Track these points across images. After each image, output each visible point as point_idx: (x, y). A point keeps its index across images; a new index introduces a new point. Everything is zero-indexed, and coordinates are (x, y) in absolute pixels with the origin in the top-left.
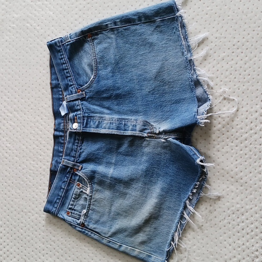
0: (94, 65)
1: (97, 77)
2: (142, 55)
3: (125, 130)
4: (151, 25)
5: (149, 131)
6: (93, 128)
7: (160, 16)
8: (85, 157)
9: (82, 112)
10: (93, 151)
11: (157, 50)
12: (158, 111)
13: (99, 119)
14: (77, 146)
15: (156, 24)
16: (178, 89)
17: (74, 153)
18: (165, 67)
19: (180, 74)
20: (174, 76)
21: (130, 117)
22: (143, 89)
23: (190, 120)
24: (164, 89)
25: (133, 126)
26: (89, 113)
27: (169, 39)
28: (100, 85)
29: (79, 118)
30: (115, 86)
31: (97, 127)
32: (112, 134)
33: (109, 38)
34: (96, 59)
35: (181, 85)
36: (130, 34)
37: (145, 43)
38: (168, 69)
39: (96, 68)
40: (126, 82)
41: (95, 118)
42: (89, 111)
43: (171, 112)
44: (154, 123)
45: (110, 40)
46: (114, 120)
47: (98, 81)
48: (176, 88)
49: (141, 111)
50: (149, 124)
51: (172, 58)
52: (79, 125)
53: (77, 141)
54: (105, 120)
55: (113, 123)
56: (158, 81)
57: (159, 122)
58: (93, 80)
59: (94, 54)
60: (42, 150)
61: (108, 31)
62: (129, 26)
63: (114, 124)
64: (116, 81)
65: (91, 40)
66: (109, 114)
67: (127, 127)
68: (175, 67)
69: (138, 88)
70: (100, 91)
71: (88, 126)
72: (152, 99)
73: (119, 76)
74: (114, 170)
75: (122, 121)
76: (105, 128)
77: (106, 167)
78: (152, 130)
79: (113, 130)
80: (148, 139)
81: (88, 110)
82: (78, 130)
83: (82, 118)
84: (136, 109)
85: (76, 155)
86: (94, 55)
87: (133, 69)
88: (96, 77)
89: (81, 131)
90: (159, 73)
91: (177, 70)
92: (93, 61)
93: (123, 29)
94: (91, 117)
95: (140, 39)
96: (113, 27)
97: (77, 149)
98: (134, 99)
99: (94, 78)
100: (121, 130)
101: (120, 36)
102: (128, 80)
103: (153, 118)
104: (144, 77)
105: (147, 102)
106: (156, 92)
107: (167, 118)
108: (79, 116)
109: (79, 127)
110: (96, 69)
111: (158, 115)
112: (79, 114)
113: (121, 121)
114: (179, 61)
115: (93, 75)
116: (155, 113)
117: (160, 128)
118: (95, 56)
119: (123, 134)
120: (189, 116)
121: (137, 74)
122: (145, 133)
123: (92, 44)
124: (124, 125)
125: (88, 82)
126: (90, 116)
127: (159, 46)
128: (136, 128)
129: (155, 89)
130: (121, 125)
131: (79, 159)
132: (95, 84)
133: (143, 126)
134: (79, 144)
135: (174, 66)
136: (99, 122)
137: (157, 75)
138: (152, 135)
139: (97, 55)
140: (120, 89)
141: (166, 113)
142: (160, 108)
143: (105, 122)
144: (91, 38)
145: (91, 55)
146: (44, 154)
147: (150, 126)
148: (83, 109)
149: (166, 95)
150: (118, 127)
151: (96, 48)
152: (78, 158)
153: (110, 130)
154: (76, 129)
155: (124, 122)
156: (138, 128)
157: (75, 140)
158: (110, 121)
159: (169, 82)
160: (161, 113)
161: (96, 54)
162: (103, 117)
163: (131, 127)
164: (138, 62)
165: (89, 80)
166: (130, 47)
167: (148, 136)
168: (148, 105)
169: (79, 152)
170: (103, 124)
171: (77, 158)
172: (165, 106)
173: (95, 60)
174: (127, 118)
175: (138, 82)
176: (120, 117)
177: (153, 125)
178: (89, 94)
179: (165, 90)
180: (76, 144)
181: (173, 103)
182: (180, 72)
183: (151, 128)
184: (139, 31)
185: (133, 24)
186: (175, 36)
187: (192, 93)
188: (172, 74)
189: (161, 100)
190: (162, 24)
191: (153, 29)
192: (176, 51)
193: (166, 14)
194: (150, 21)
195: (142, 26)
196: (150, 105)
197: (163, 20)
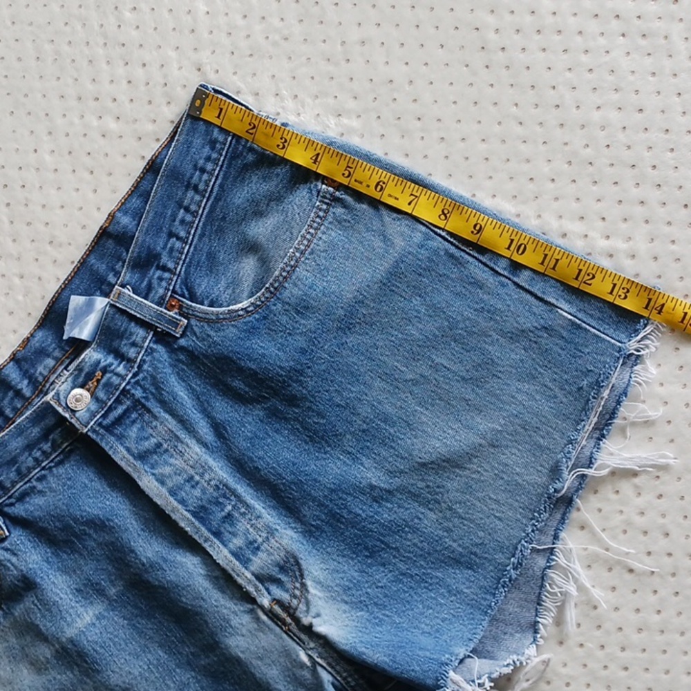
0: (277, 273)
1: (257, 316)
2: (435, 367)
3: (217, 534)
5: (286, 597)
6: (128, 450)
8: (37, 514)
9: (130, 375)
10: (70, 516)
11: (489, 393)
12: (352, 559)
13: (167, 437)
14: (36, 460)
16: (460, 549)
17: (13, 475)
18: (476, 460)
19: (497, 515)
20: (479, 504)
21: (258, 506)
22: (362, 464)
23: (425, 667)
24: (421, 516)
25: (251, 543)
26: (150, 396)
27: (551, 393)
28: (248, 344)
29: (108, 385)
30: (289, 386)
31: (142, 457)
32: (169, 516)
33: (385, 237)
34: (296, 261)
35: (477, 545)
36: (452, 279)
37: (473, 342)
38: (479, 472)
39: (276, 289)
40: (329, 400)
41: (154, 423)
42: (154, 391)
43: (386, 596)
44: (314, 584)
45: (381, 244)
46: (207, 477)
47: (252, 331)
48: (455, 541)
49: (305, 516)
50: (297, 573)
51: (514, 451)
52: (93, 407)
53: (47, 447)
54: (181, 454)
55: (197, 483)
56: (423, 480)
57: (328, 595)
58: (241, 313)
59: (305, 242)
62: (466, 256)
63: (197, 492)
64: (301, 372)
65: (328, 196)
66: (204, 445)
67: (230, 529)
68: (501, 482)
69: (350, 450)
70: (235, 363)
71: (116, 431)
72: (364, 511)
73: (323, 367)
74: (98, 618)
75: (228, 499)
76: (162, 483)
77: (78, 590)
78: (295, 602)
79: (180, 506)
80: (264, 618)
81: (153, 384)
82: (78, 419)
83: (117, 394)
84: (294, 499)
85: (13, 486)
86: (302, 247)
87: (377, 383)
88: (257, 312)
89: (85, 430)
90: (444, 461)
91: (501, 497)
92: (286, 260)
93: (446, 250)
94: (149, 411)
95: (468, 319)
97: (29, 470)
98: (313, 466)
99: (248, 312)
100: (204, 525)
102: (338, 400)
103: (322, 569)
104: (392, 431)
105: (340, 509)
106: (391, 503)
107: (361, 602)
108: (116, 380)
109: (88, 415)
110: (272, 289)
111: (344, 572)
112: (118, 375)
113: (224, 496)
114: (525, 477)
115: (252, 300)
116: (341, 559)
117: (318, 615)
118: (302, 253)
119: (201, 541)
120: (428, 654)
121: (380, 407)
122: (269, 593)
123: (320, 210)
124: (226, 517)
125: (221, 306)
126: (144, 406)
128: (254, 558)
130: (214, 508)
131: (12, 505)
132: (234, 330)
133: (277, 569)
134: (47, 458)
135: (502, 478)
136: (159, 445)
137: (432, 462)
138: (283, 615)
139: (311, 253)
140: (298, 406)
141: (369, 587)
142: (367, 557)
143: (177, 462)
144: (331, 189)
145: (291, 239)
147: (298, 585)
148: (140, 367)
149: (409, 536)
150: (203, 507)
151: (324, 233)
152: (12, 500)
153: (172, 499)
154: (73, 412)
155: (234, 506)
156: (260, 561)
157: (45, 436)
158: (192, 472)
159: (450, 509)
160: (356, 574)
161: (309, 250)
162: (182, 442)
163: (238, 542)
164: (409, 377)
165: (229, 306)
166: (421, 315)
167: (270, 611)
168: (338, 521)
169: (29, 481)
170: (166, 462)
171: (10, 497)
172: (383, 565)
173: (292, 263)
174: (252, 502)
175: (364, 431)
176: (231, 482)
177: (307, 590)
178: (194, 339)
180: (38, 454)
181: (412, 576)
182: (504, 508)
183: (297, 593)
184: (485, 297)
185: (484, 260)
186: (576, 399)
187: (488, 597)
188: (479, 495)
189: (386, 539)
190: (565, 334)
191: (530, 325)
192: (541, 441)
193: (599, 319)
194: (539, 294)
195: (505, 290)
196: (342, 523)
197: (579, 327)
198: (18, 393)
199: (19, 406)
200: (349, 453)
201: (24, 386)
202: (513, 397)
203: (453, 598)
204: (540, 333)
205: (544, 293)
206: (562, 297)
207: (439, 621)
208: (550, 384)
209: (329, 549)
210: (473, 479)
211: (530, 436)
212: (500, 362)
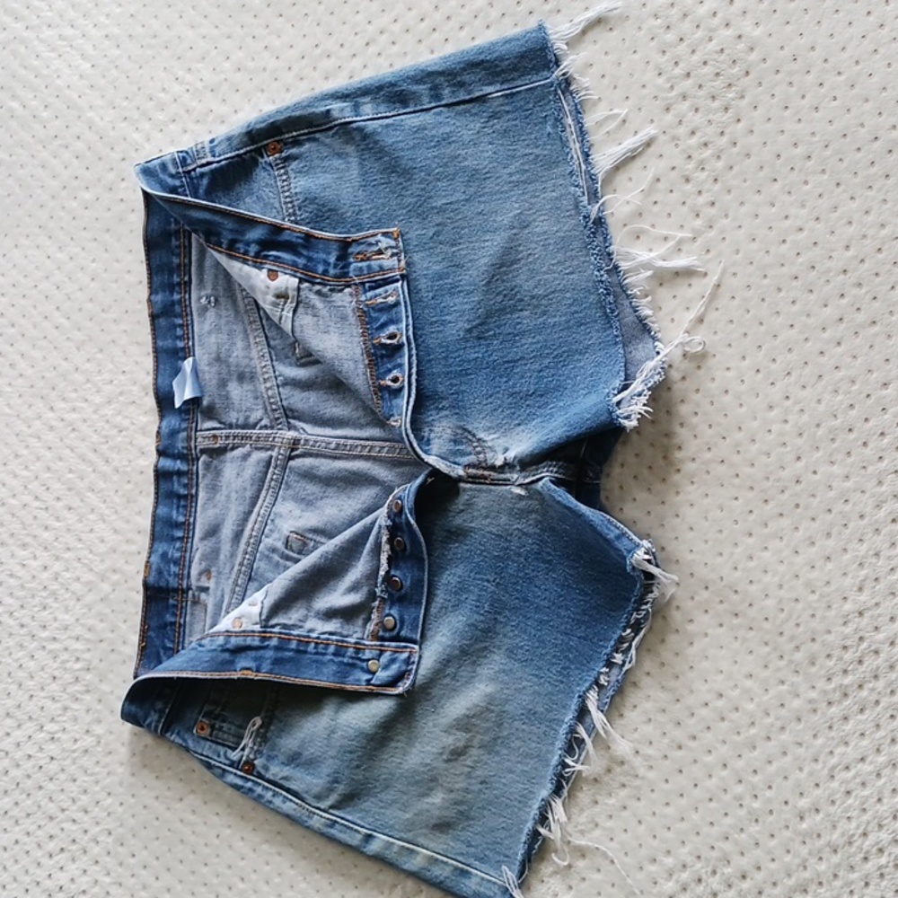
2: (441, 210)
4: (474, 111)
5: (472, 458)
7: (502, 83)
11: (492, 194)
12: (498, 392)
15: (489, 107)
16: (563, 318)
18: (521, 248)
19: (568, 271)
20: (549, 276)
22: (450, 322)
24: (518, 320)
25: (421, 440)
27: (532, 157)
33: (338, 154)
35: (571, 305)
37: (451, 170)
38: (530, 255)
43: (541, 396)
44: (486, 433)
45: (340, 161)
48: (555, 316)
49: (442, 392)
50: (470, 437)
51: (542, 218)
56: (498, 294)
57: (502, 430)
59: (290, 205)
60: (51, 511)
61: (333, 131)
68: (551, 248)
69: (434, 319)
72: (478, 352)
78: (482, 456)
80: (468, 486)
86: (291, 210)
90: (500, 268)
91: (560, 256)
93: (381, 126)
95: (435, 157)
96: (347, 120)
101: (372, 148)
103: (483, 418)
104: (450, 281)
105: (461, 365)
106: (491, 330)
107: (528, 415)
111: (500, 406)
114: (565, 229)
116: (490, 400)
117: (506, 450)
118: (294, 214)
121: (430, 272)
122: (459, 465)
127: (499, 180)
128: (429, 448)
129: (488, 321)
133: (452, 444)
135: (549, 244)
137: (493, 276)
138: (480, 472)
139: (299, 209)
141: (526, 400)
142: (507, 382)
144: (277, 155)
146: (58, 524)
147: (475, 444)
149: (523, 341)
156: (435, 446)
159: (533, 297)
160: (509, 400)
161: (296, 208)
164: (431, 234)
167: (469, 477)
168: (467, 375)
172: (522, 377)
175: (433, 298)
177: (484, 441)
179: (519, 323)
181: (547, 367)
182: (567, 264)
183: (478, 449)
184: (434, 132)
185: (411, 110)
186: (552, 145)
187: (608, 332)
188: (544, 269)
189: (509, 358)
190: (507, 108)
191: (478, 125)
192: (554, 194)
193: (520, 76)
194: (468, 97)
195: (443, 116)
196: (471, 374)
197: (512, 95)
198: (179, 473)
199: (186, 481)
200: (436, 322)
201: (179, 465)
202: (510, 182)
203: (587, 355)
204: (491, 123)
205: (469, 94)
206: (483, 85)
207: (589, 379)
208: (528, 151)
209: (477, 401)
210: (531, 263)
211: (544, 198)
212: (481, 167)
